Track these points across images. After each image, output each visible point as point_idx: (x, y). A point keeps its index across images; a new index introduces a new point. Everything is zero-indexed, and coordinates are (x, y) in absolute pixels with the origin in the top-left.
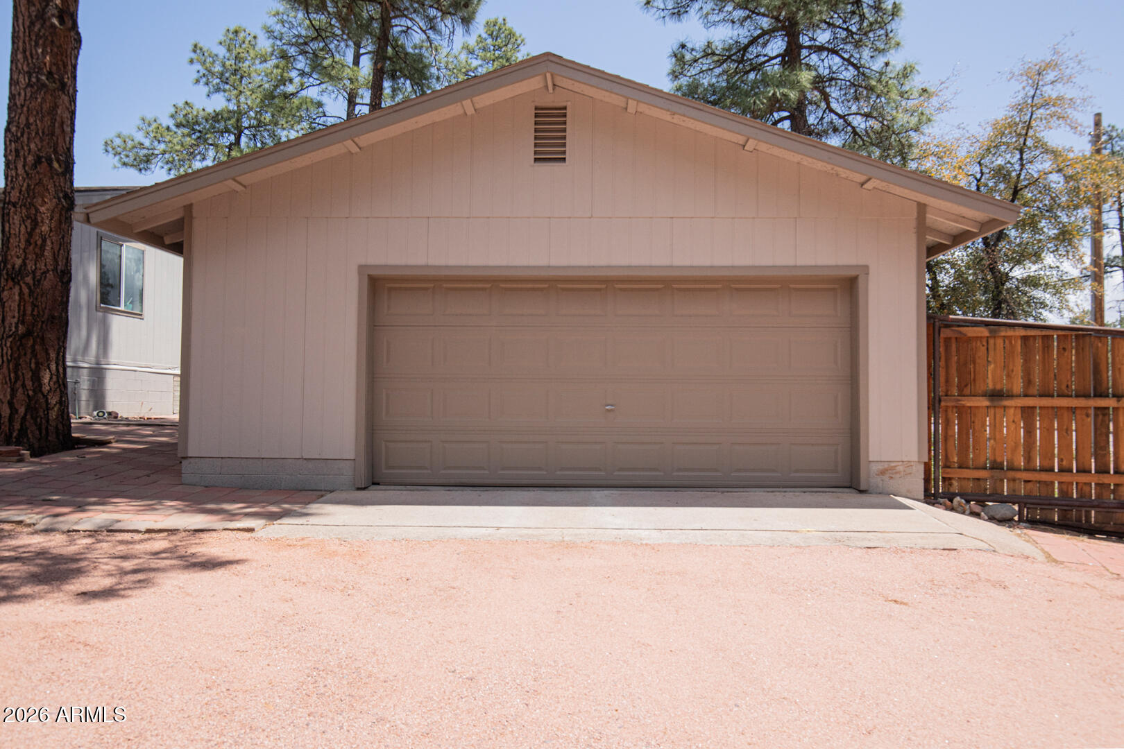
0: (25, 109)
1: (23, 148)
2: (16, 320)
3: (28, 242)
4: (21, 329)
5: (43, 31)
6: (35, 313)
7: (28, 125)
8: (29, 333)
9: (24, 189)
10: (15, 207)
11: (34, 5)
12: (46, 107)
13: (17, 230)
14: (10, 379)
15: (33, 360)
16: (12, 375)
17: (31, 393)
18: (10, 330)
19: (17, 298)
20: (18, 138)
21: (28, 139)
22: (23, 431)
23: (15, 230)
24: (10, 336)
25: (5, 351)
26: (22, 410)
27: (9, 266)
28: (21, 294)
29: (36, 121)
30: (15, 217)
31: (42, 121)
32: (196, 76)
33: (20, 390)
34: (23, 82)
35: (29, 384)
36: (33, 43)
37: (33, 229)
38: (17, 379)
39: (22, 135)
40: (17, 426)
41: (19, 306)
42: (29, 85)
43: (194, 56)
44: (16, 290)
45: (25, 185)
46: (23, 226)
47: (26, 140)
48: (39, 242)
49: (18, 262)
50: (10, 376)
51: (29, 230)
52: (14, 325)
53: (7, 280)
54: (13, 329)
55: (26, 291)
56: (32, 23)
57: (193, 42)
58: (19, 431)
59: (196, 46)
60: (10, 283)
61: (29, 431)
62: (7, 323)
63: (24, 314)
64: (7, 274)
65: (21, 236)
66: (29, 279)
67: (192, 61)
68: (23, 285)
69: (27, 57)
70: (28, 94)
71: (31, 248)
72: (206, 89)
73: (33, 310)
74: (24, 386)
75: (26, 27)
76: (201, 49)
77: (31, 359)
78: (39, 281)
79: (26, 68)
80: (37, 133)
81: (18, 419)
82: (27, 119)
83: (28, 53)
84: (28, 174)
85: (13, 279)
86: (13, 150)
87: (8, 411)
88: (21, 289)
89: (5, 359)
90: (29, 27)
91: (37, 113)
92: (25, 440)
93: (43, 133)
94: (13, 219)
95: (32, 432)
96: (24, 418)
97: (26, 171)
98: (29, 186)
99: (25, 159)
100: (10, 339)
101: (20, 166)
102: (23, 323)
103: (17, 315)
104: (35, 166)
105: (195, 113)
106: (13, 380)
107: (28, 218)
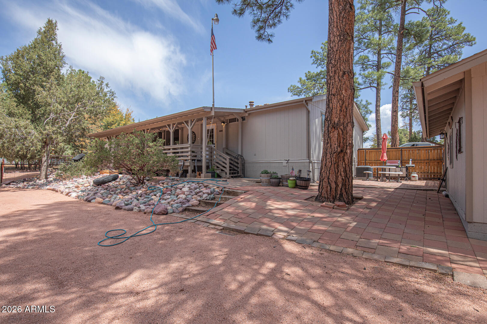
0: (338, 51)
1: (338, 69)
2: (337, 145)
3: (341, 110)
4: (339, 149)
5: (345, 15)
6: (344, 142)
7: (340, 58)
8: (342, 151)
9: (338, 87)
10: (334, 96)
11: (341, 5)
12: (347, 49)
13: (336, 106)
14: (335, 171)
15: (344, 163)
16: (336, 170)
17: (343, 178)
18: (335, 150)
19: (336, 136)
20: (336, 65)
21: (340, 65)
22: (341, 195)
23: (334, 106)
24: (335, 153)
25: (332, 159)
26: (340, 185)
27: (333, 122)
28: (338, 134)
29: (343, 56)
30: (335, 100)
31: (345, 55)
32: (312, 62)
33: (340, 176)
34: (337, 40)
35: (343, 173)
36: (341, 22)
37: (342, 104)
38: (338, 171)
39: (337, 64)
40: (339, 193)
41: (337, 139)
42: (340, 40)
43: (311, 55)
44: (336, 133)
45: (339, 85)
46: (338, 104)
47: (339, 65)
48: (345, 110)
49: (336, 120)
50: (335, 170)
51: (341, 105)
52: (336, 148)
53: (332, 128)
54: (336, 150)
55: (341, 132)
56: (341, 13)
57: (312, 50)
58: (340, 194)
59: (312, 52)
60: (333, 129)
61: (343, 195)
62: (332, 147)
63: (340, 143)
64: (332, 126)
65: (338, 108)
66: (342, 127)
67: (311, 57)
68: (340, 130)
69: (338, 29)
70: (340, 45)
71: (342, 113)
72: (316, 65)
73: (343, 141)
74: (341, 174)
75: (337, 15)
76: (314, 52)
77: (343, 163)
78: (345, 127)
79: (338, 34)
80: (343, 61)
81: (339, 189)
82: (339, 56)
83: (339, 27)
84: (340, 80)
85: (334, 128)
86: (333, 71)
87: (335, 186)
88: (338, 132)
89: (333, 163)
90: (339, 15)
91: (344, 52)
92: (342, 199)
93: (346, 61)
94: (334, 101)
95: (344, 195)
96: (341, 189)
97: (339, 79)
98: (340, 85)
99: (339, 74)
100: (335, 154)
101: (336, 77)
102: (339, 146)
103: (336, 143)
104: (343, 76)
105: (312, 74)
106: (337, 172)
107: (340, 100)
